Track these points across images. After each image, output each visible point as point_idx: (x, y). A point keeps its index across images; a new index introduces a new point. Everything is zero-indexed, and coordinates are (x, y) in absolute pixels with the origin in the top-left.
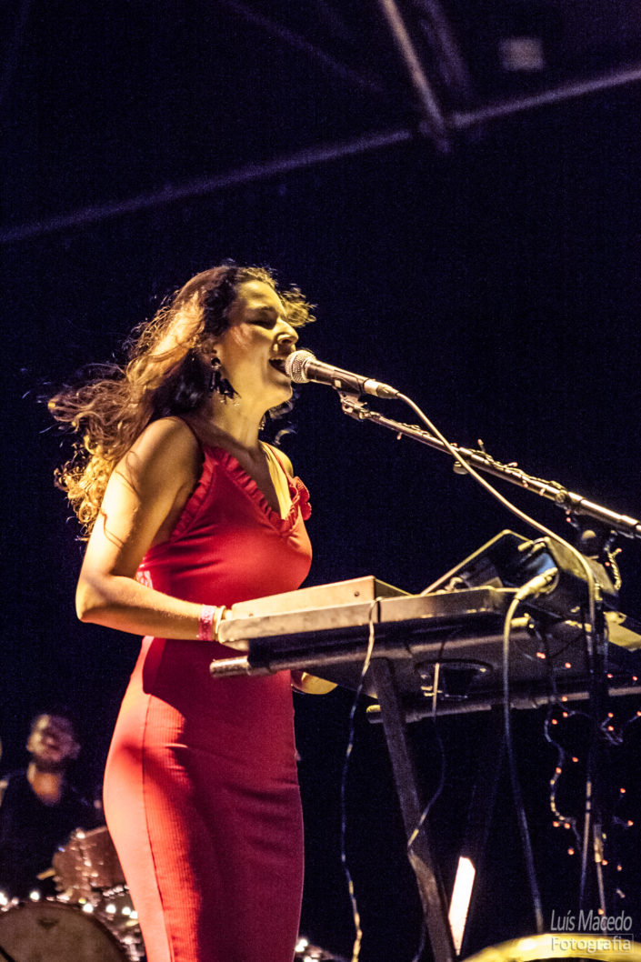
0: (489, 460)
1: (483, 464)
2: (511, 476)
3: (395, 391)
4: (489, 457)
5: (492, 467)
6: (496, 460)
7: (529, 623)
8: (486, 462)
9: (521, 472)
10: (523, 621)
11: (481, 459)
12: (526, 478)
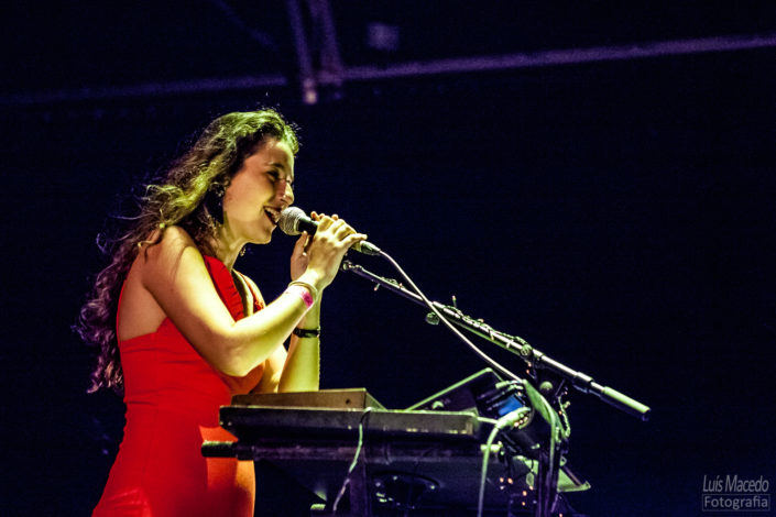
0: (459, 314)
1: (454, 317)
2: (479, 330)
3: (378, 249)
4: (459, 312)
5: (461, 321)
6: (465, 314)
7: (501, 450)
8: (457, 316)
9: (489, 327)
10: (496, 448)
11: (453, 313)
12: (494, 333)
